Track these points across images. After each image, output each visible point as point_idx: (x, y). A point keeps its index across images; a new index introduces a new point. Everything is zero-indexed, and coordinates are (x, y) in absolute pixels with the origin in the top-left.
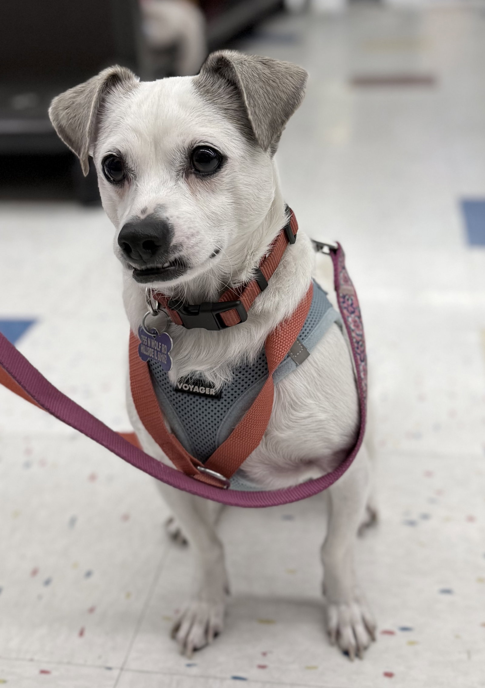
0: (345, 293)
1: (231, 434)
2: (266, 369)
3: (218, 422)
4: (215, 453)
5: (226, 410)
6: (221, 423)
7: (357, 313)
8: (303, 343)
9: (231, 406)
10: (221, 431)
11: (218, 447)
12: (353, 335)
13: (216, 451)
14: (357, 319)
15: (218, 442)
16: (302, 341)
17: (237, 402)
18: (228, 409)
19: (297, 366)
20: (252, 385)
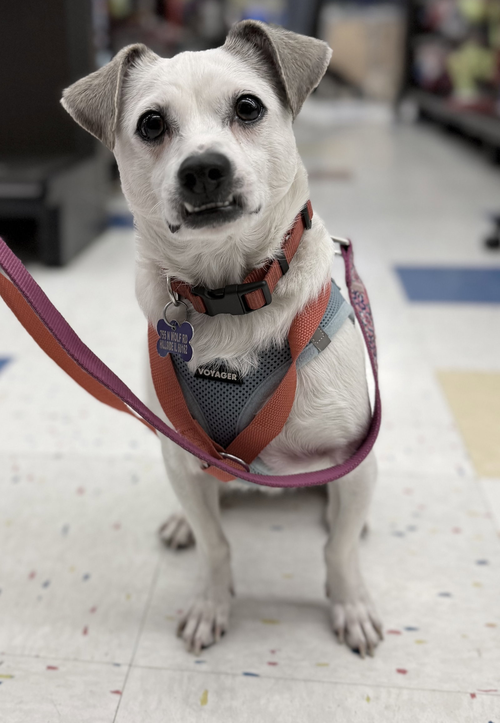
0: (356, 289)
1: (253, 420)
2: (288, 355)
3: (239, 409)
4: (235, 440)
5: (248, 396)
6: (242, 410)
7: (367, 310)
8: (324, 330)
9: (253, 392)
10: (242, 417)
11: (238, 434)
12: (366, 329)
13: (236, 438)
14: (367, 315)
15: (239, 429)
16: (323, 328)
17: (258, 388)
18: (250, 395)
19: (319, 352)
20: (274, 371)
